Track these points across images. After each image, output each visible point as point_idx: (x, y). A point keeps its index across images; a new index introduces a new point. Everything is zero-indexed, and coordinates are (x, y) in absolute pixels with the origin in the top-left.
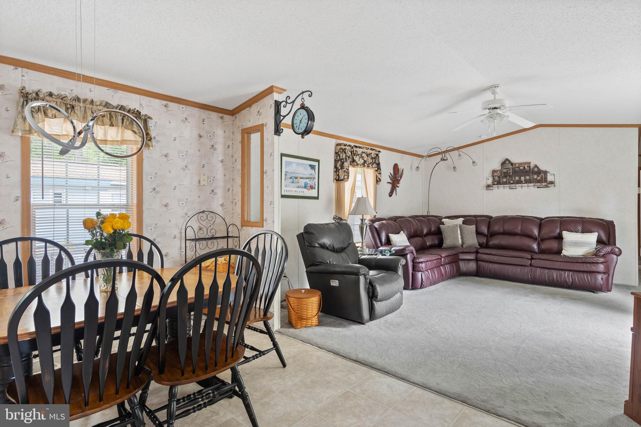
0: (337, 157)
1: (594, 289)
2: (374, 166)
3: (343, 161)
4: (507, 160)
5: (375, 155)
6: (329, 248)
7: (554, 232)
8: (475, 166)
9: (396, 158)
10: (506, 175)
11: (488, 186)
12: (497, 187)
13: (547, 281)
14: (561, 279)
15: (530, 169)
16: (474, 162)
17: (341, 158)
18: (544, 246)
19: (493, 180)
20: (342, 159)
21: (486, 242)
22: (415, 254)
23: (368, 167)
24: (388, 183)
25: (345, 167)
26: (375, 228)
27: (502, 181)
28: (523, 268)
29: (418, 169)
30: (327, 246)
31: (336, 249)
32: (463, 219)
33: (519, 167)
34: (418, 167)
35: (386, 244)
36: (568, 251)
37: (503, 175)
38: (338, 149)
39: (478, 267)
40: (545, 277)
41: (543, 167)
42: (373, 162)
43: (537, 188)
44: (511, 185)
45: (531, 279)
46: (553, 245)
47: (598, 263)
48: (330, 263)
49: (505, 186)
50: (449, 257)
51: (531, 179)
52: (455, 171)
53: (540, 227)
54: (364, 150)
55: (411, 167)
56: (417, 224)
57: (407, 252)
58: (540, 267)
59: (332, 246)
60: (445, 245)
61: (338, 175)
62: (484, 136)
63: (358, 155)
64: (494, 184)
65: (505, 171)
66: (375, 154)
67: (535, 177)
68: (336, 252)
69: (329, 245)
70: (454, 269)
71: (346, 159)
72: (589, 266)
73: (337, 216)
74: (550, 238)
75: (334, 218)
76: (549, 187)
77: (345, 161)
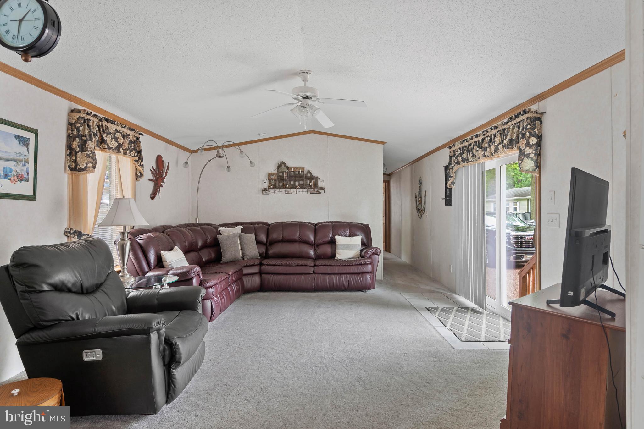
0: (72, 130)
1: (363, 288)
2: (132, 154)
3: (84, 138)
4: (283, 163)
5: (135, 139)
6: (74, 290)
7: (328, 237)
8: (253, 167)
9: (161, 148)
10: (281, 179)
11: (264, 190)
12: (273, 192)
13: (329, 287)
14: (340, 283)
15: (304, 175)
16: (251, 163)
17: (81, 132)
18: (320, 251)
19: (269, 183)
20: (82, 136)
21: (266, 251)
22: (201, 277)
23: (125, 154)
24: (149, 180)
25: (89, 150)
26: (139, 244)
27: (278, 185)
28: (307, 275)
29: (187, 165)
30: (69, 285)
31: (87, 290)
32: (241, 227)
33: (294, 172)
34: (186, 163)
35: (156, 266)
36: (341, 255)
37: (279, 179)
38: (74, 118)
39: (262, 280)
40: (326, 283)
41: (314, 174)
42: (131, 148)
43: (311, 193)
44: (286, 190)
45: (314, 287)
46: (327, 249)
47: (367, 264)
48: (78, 318)
49: (281, 190)
50: (236, 274)
51: (305, 184)
52: (229, 171)
53: (315, 232)
54: (119, 128)
55: (177, 162)
56: (191, 235)
57: (193, 275)
58: (322, 274)
59: (79, 284)
60: (224, 259)
61: (75, 161)
62: (264, 134)
63: (110, 133)
64: (271, 188)
65: (281, 174)
66: (135, 136)
67: (308, 182)
68: (86, 294)
69: (74, 284)
70: (239, 287)
71: (90, 136)
72: (361, 268)
73: (71, 229)
74: (324, 243)
75: (65, 232)
76: (320, 193)
77: (88, 138)
